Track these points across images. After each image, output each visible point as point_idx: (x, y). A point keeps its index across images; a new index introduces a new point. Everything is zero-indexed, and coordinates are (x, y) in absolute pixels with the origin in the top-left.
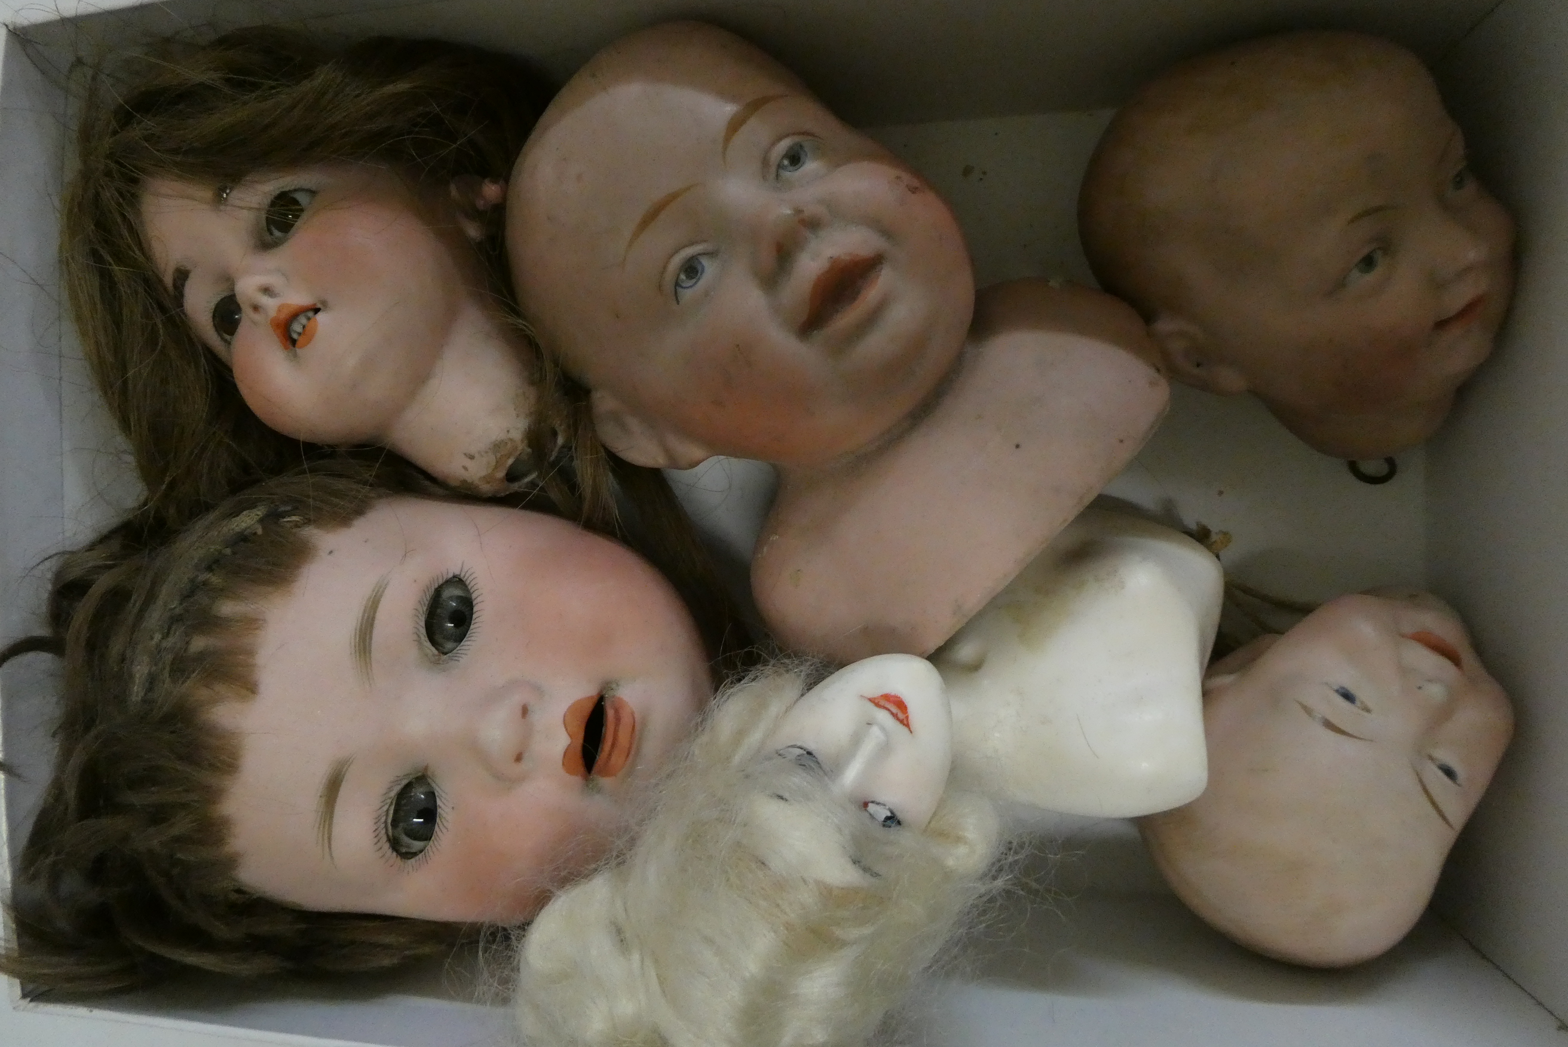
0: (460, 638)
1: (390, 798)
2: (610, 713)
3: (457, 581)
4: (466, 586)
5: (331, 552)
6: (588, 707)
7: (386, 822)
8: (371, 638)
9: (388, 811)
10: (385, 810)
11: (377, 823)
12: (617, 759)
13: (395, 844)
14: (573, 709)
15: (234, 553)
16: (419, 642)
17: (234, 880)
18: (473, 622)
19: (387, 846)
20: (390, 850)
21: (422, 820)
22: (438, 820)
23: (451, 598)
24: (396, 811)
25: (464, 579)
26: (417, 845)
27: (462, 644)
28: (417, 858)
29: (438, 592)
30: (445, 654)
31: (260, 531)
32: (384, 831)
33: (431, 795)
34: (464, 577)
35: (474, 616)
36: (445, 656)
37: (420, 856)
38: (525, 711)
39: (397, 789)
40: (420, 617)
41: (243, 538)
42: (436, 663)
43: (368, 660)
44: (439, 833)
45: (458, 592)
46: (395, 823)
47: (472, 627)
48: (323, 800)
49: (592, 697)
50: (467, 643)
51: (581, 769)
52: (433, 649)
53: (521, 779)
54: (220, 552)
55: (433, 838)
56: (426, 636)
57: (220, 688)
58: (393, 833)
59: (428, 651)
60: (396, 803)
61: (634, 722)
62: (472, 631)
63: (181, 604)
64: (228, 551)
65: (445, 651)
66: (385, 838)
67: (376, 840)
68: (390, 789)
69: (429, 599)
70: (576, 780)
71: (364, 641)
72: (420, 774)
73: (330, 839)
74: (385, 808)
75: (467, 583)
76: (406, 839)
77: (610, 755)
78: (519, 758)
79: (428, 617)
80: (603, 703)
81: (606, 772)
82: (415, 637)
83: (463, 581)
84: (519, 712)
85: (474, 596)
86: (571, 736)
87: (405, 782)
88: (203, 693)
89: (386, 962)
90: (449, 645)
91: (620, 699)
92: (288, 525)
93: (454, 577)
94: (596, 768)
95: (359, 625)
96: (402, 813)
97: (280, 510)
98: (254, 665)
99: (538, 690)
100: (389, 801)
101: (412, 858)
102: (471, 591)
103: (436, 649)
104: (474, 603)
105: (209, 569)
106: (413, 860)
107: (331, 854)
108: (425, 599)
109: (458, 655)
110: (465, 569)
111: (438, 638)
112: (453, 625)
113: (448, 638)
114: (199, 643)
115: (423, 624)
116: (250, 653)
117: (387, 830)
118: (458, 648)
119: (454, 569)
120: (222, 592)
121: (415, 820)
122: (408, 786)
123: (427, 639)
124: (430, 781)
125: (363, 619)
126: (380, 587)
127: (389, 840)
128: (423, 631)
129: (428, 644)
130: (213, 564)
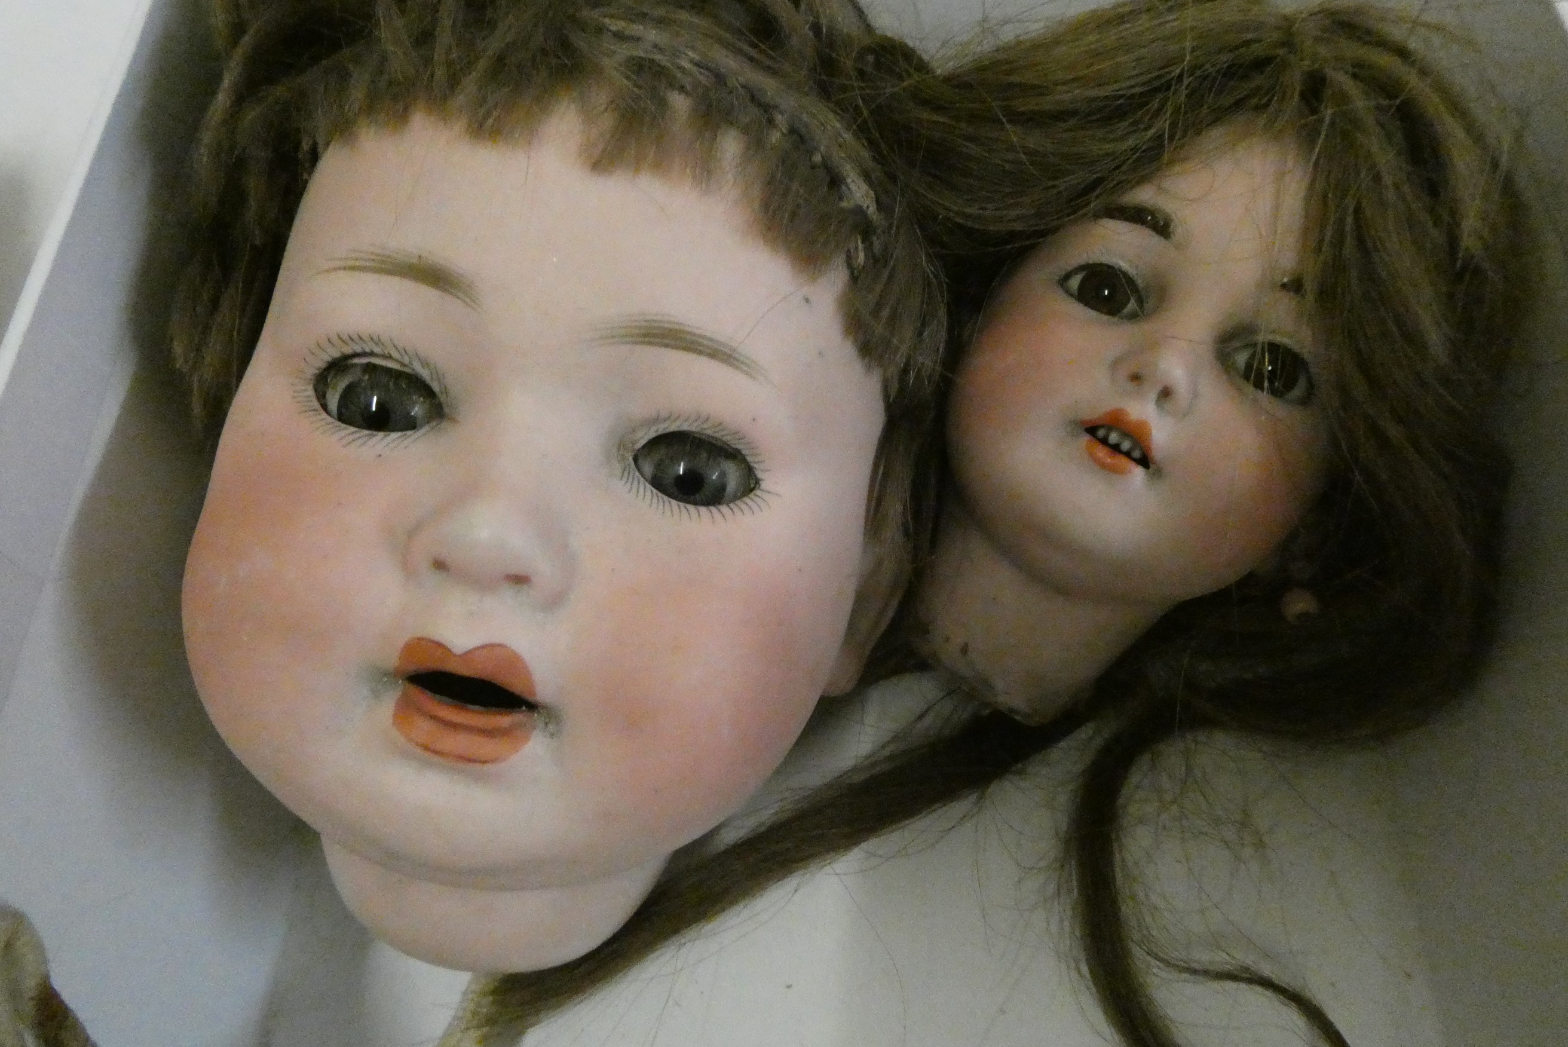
0: (658, 483)
1: (410, 362)
2: (505, 720)
3: (750, 484)
4: (739, 498)
5: (807, 301)
6: (516, 686)
7: (372, 354)
8: (666, 346)
9: (389, 357)
10: (392, 353)
11: (372, 339)
12: (423, 727)
13: (338, 366)
14: (514, 661)
15: (813, 167)
16: (656, 420)
17: (327, 144)
18: (682, 504)
19: (336, 354)
20: (329, 359)
21: (374, 409)
22: (366, 432)
23: (723, 475)
24: (388, 371)
25: (752, 495)
26: (333, 401)
27: (648, 486)
28: (314, 399)
29: (734, 455)
30: (636, 459)
31: (844, 204)
32: (358, 350)
33: (411, 425)
34: (756, 495)
35: (691, 507)
36: (631, 459)
37: (316, 404)
38: (519, 580)
39: (425, 374)
40: (695, 424)
41: (835, 181)
42: (621, 445)
43: (628, 339)
44: (343, 433)
45: (732, 484)
46: (370, 368)
47: (674, 502)
48: (415, 261)
49: (535, 694)
50: (648, 493)
51: (412, 668)
52: (643, 442)
53: (407, 569)
54: (817, 149)
55: (340, 423)
56: (664, 432)
57: (608, 121)
58: (354, 365)
59: (640, 434)
60: (405, 372)
61: (484, 762)
62: (667, 504)
63: (743, 86)
64: (817, 158)
65: (640, 462)
66: (347, 350)
67: (345, 337)
68: (425, 364)
69: (725, 439)
70: (392, 659)
71: (663, 336)
72: (446, 410)
73: (353, 268)
74: (395, 354)
75: (746, 499)
76: (343, 383)
77: (433, 718)
78: (440, 565)
79: (694, 438)
80: (524, 708)
81: (405, 710)
82: (664, 414)
83: (749, 494)
84: (513, 570)
85: (724, 508)
86: (466, 653)
87: (435, 387)
88: (600, 97)
89: (178, 348)
90: (648, 468)
91: (527, 739)
92: (852, 246)
93: (757, 481)
94: (414, 691)
95: (690, 330)
96: (384, 379)
97: (874, 238)
98: (637, 170)
99: (554, 602)
100: (406, 360)
101: (316, 390)
102: (731, 505)
103: (644, 447)
104: (712, 508)
105: (793, 131)
106: (310, 392)
107: (335, 269)
108: (724, 433)
109: (630, 479)
110: (766, 496)
111: (662, 451)
112: (681, 473)
113: (659, 466)
114: (680, 103)
115: (685, 427)
116: (660, 166)
117: (364, 354)
118: (642, 479)
119: (768, 482)
120: (756, 142)
121: (375, 399)
122: (427, 392)
123: (660, 432)
124: (434, 423)
125: (700, 336)
126: (748, 366)
127: (346, 357)
128: (673, 427)
129: (652, 434)
130: (798, 137)
